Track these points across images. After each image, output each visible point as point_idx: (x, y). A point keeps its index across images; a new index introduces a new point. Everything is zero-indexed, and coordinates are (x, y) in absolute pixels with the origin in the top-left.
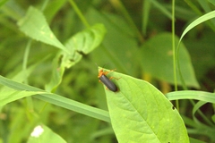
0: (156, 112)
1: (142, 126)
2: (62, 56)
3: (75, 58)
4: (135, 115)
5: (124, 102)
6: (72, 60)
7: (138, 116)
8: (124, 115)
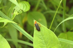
0: (52, 43)
1: (44, 46)
2: (15, 9)
3: (19, 12)
4: (43, 42)
5: (40, 36)
6: (18, 12)
7: (44, 43)
8: (39, 41)
